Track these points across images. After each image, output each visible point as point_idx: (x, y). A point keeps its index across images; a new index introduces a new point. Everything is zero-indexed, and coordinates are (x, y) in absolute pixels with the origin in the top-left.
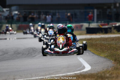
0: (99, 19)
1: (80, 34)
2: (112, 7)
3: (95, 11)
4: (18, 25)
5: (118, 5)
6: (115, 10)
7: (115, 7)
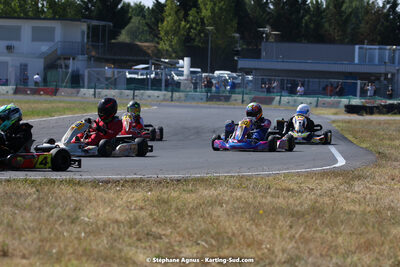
0: (364, 93)
1: (336, 114)
2: (382, 79)
3: (359, 82)
4: (253, 96)
5: (389, 76)
6: (386, 82)
7: (386, 78)
